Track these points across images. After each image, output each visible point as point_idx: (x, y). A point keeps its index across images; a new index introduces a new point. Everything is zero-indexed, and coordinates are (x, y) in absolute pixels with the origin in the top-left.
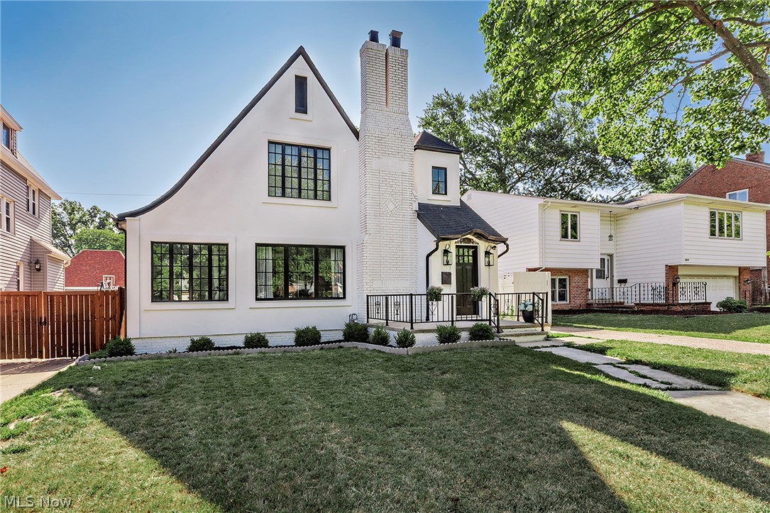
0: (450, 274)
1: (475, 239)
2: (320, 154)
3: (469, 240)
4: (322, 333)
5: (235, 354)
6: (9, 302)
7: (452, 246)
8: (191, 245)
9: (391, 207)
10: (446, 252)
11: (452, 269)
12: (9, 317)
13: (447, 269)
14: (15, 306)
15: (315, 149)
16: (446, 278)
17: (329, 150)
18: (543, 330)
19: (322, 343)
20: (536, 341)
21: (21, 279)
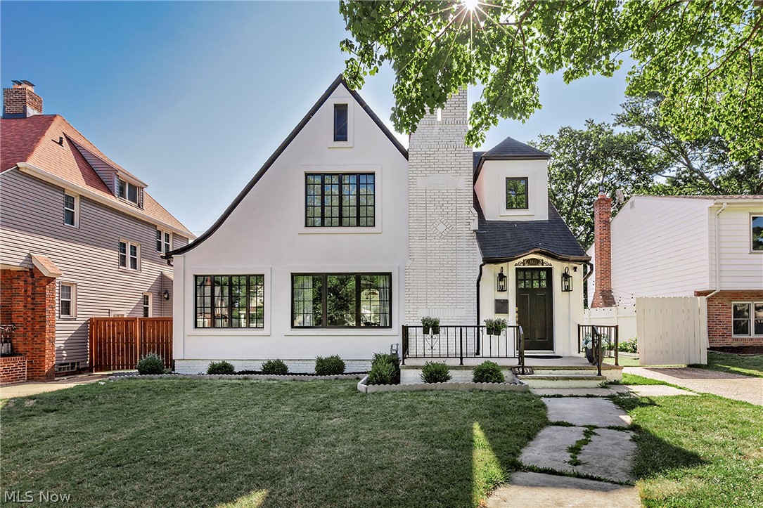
0: (506, 302)
1: (545, 259)
2: (363, 179)
3: (537, 261)
4: (346, 363)
5: (246, 379)
6: (114, 326)
7: (510, 269)
8: (231, 277)
9: (441, 228)
10: (501, 277)
11: (511, 296)
12: (114, 338)
13: (502, 296)
14: (118, 329)
15: (358, 175)
16: (501, 306)
17: (373, 174)
18: (600, 374)
19: (346, 374)
20: (585, 388)
21: (150, 306)
